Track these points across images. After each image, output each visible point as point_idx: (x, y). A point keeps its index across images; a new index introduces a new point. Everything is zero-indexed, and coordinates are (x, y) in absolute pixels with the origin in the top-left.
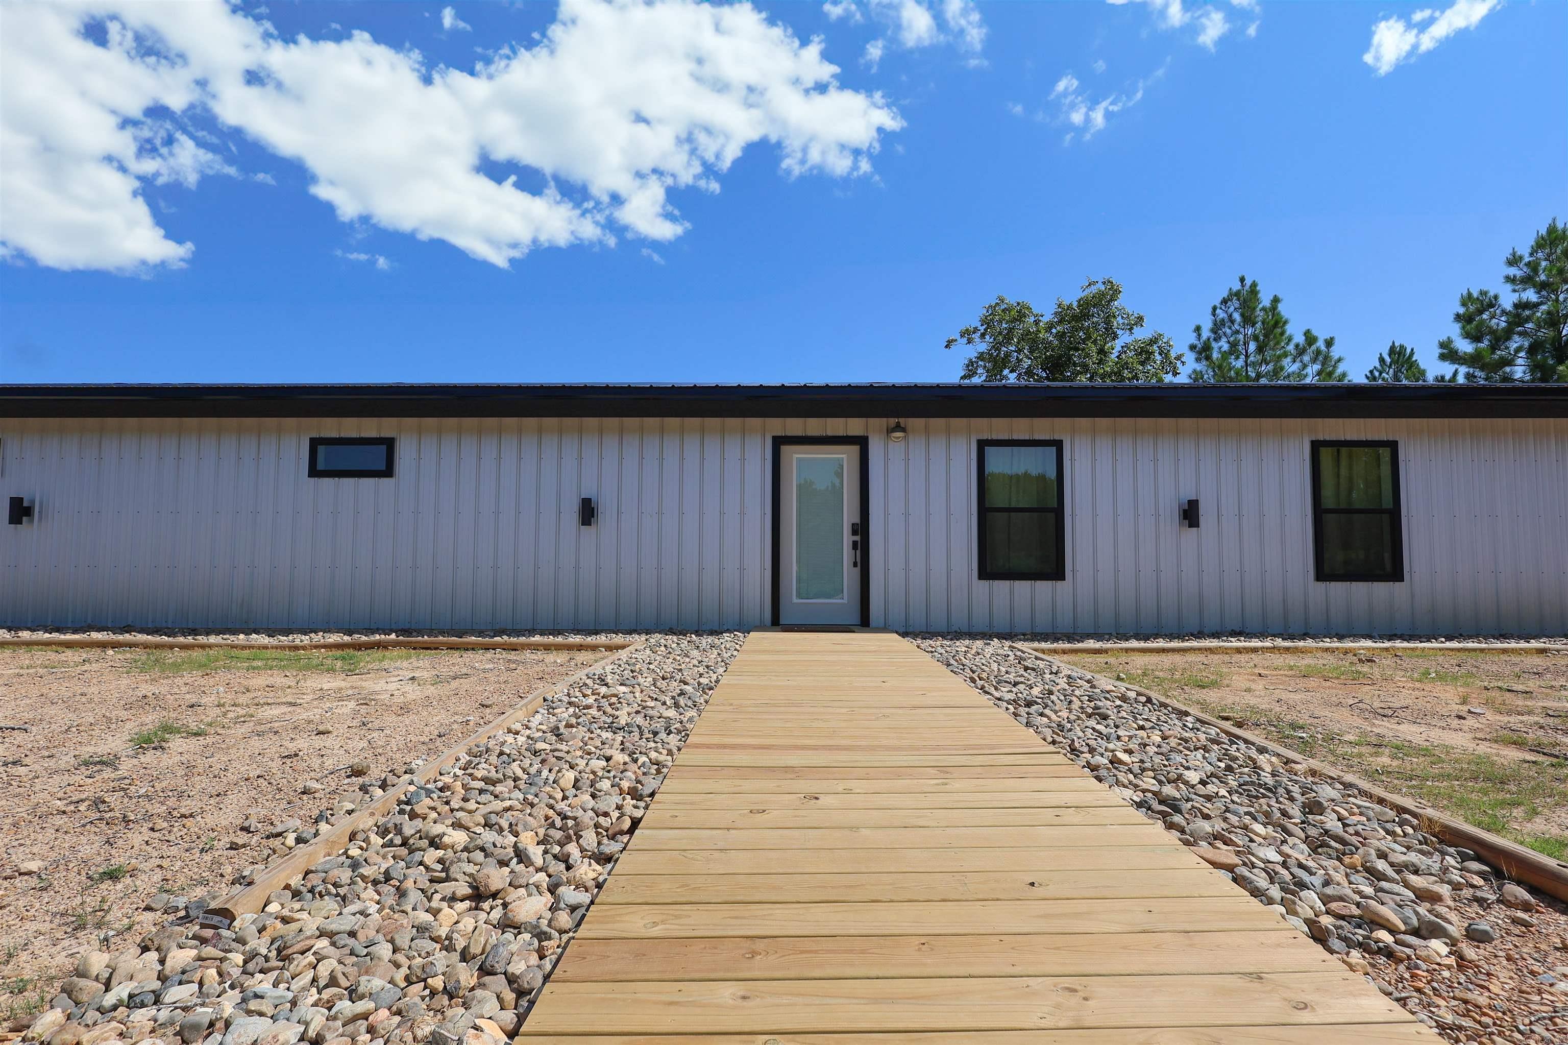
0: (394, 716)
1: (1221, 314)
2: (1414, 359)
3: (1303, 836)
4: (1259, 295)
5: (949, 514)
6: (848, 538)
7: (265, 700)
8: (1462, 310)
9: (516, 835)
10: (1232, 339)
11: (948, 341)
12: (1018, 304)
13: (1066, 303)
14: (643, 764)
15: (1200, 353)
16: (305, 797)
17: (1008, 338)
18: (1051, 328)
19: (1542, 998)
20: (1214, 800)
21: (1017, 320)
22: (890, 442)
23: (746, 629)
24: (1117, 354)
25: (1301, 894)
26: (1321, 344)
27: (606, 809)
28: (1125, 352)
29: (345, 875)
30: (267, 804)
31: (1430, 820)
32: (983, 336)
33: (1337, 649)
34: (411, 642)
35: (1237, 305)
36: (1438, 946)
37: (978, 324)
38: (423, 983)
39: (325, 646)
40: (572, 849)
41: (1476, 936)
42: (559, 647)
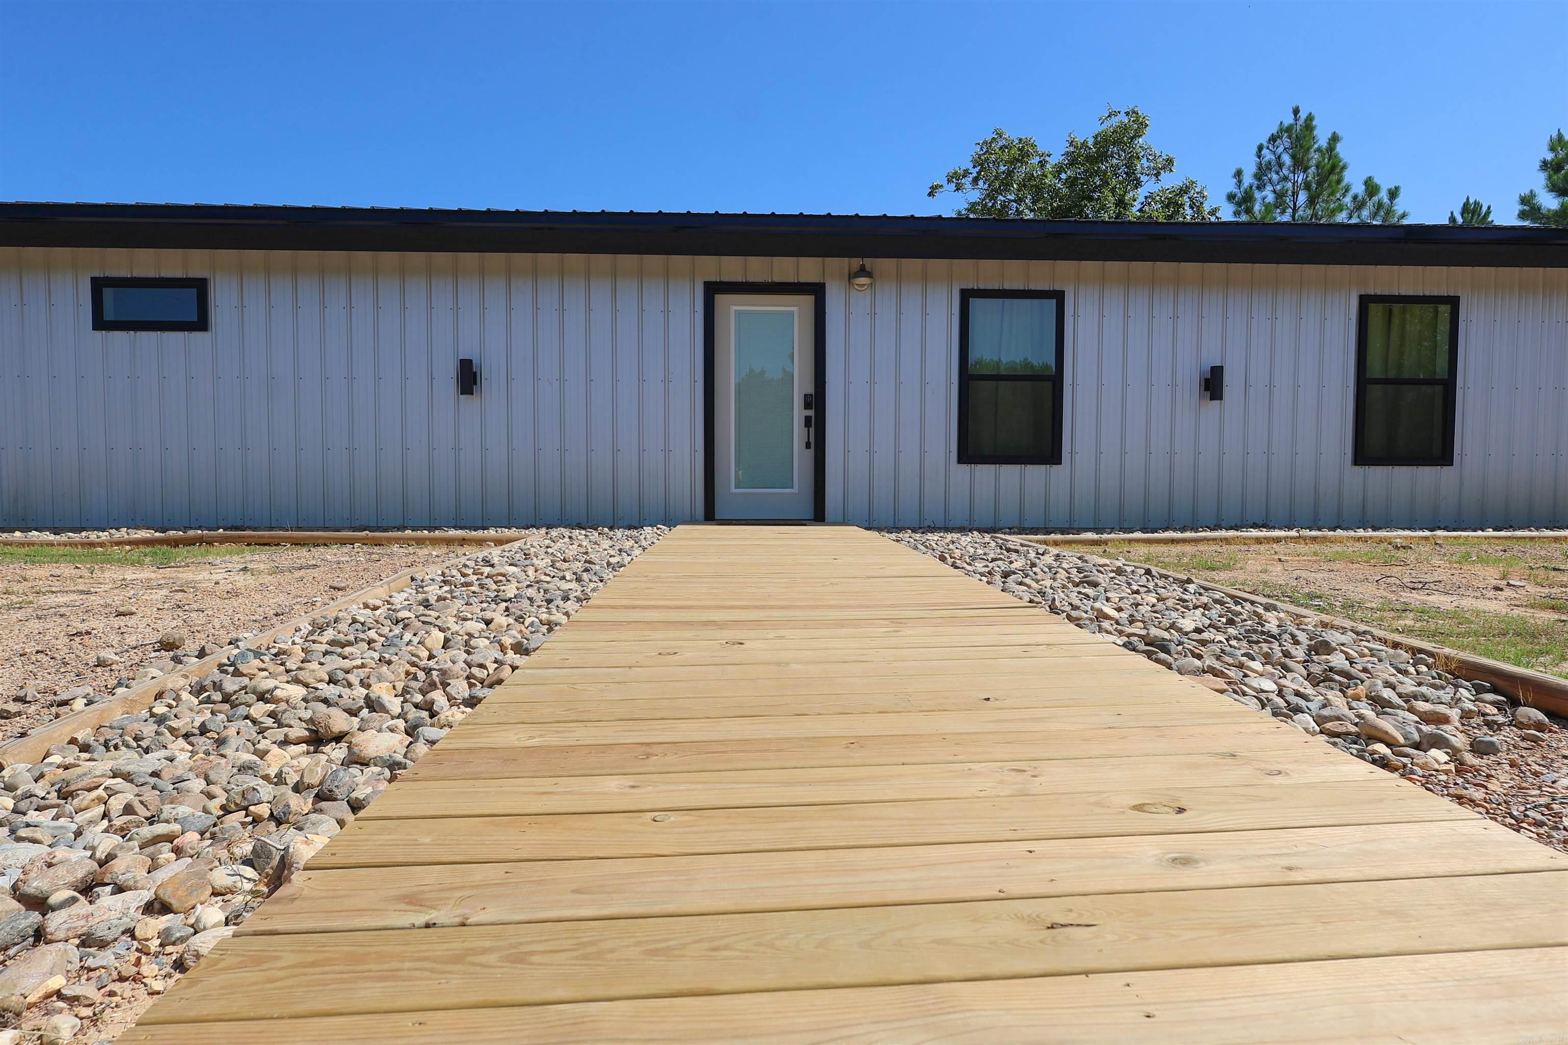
0: (218, 600)
1: (1268, 155)
2: (1490, 219)
3: (1305, 673)
4: (1315, 133)
5: (923, 384)
6: (799, 413)
7: (48, 589)
8: (1549, 156)
9: (368, 686)
10: (1278, 187)
11: (932, 188)
12: (1020, 140)
13: (1079, 140)
14: (532, 624)
15: (1239, 204)
16: (99, 669)
17: (1006, 185)
18: (1059, 172)
19: (1542, 791)
20: (1208, 645)
21: (1018, 160)
22: (851, 288)
23: (671, 522)
24: (1139, 207)
25: (1295, 717)
26: (1383, 195)
27: (481, 661)
28: (1149, 204)
29: (149, 729)
30: (49, 677)
31: (1447, 658)
32: (975, 180)
33: (1371, 538)
34: (244, 537)
35: (1287, 145)
36: (1438, 755)
37: (970, 166)
38: (244, 812)
39: (130, 543)
40: (438, 696)
41: (1480, 749)
42: (435, 542)
